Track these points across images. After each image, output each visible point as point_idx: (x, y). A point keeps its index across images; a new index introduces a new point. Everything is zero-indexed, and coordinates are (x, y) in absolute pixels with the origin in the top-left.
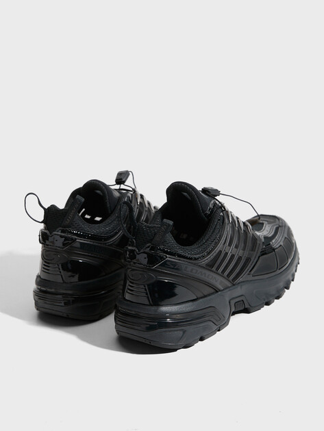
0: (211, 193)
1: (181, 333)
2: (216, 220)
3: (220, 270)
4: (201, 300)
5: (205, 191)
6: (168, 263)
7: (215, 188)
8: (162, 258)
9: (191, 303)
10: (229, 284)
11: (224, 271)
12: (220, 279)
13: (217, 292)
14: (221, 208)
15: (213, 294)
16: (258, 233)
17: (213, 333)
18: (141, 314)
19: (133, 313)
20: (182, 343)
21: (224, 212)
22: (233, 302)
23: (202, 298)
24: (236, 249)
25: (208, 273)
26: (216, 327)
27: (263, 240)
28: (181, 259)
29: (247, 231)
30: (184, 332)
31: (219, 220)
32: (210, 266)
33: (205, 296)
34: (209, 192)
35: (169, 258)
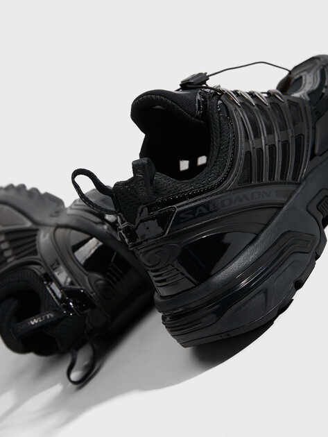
0: (195, 84)
1: (262, 296)
2: (216, 115)
3: (265, 179)
4: (263, 235)
5: (185, 85)
6: (181, 215)
7: (196, 72)
8: (169, 214)
9: (251, 248)
10: (291, 188)
11: (271, 175)
12: (272, 189)
13: (280, 208)
14: (215, 94)
15: (276, 215)
16: (297, 95)
17: (311, 267)
18: (193, 306)
19: (180, 310)
20: (273, 308)
21: (222, 97)
22: (313, 208)
23: (262, 230)
24: (271, 136)
25: (248, 192)
26: (309, 257)
27: (308, 99)
28: (196, 198)
29: (276, 101)
30: (266, 292)
31: (219, 112)
32: (246, 181)
33: (266, 225)
34: (190, 83)
35: (179, 207)
